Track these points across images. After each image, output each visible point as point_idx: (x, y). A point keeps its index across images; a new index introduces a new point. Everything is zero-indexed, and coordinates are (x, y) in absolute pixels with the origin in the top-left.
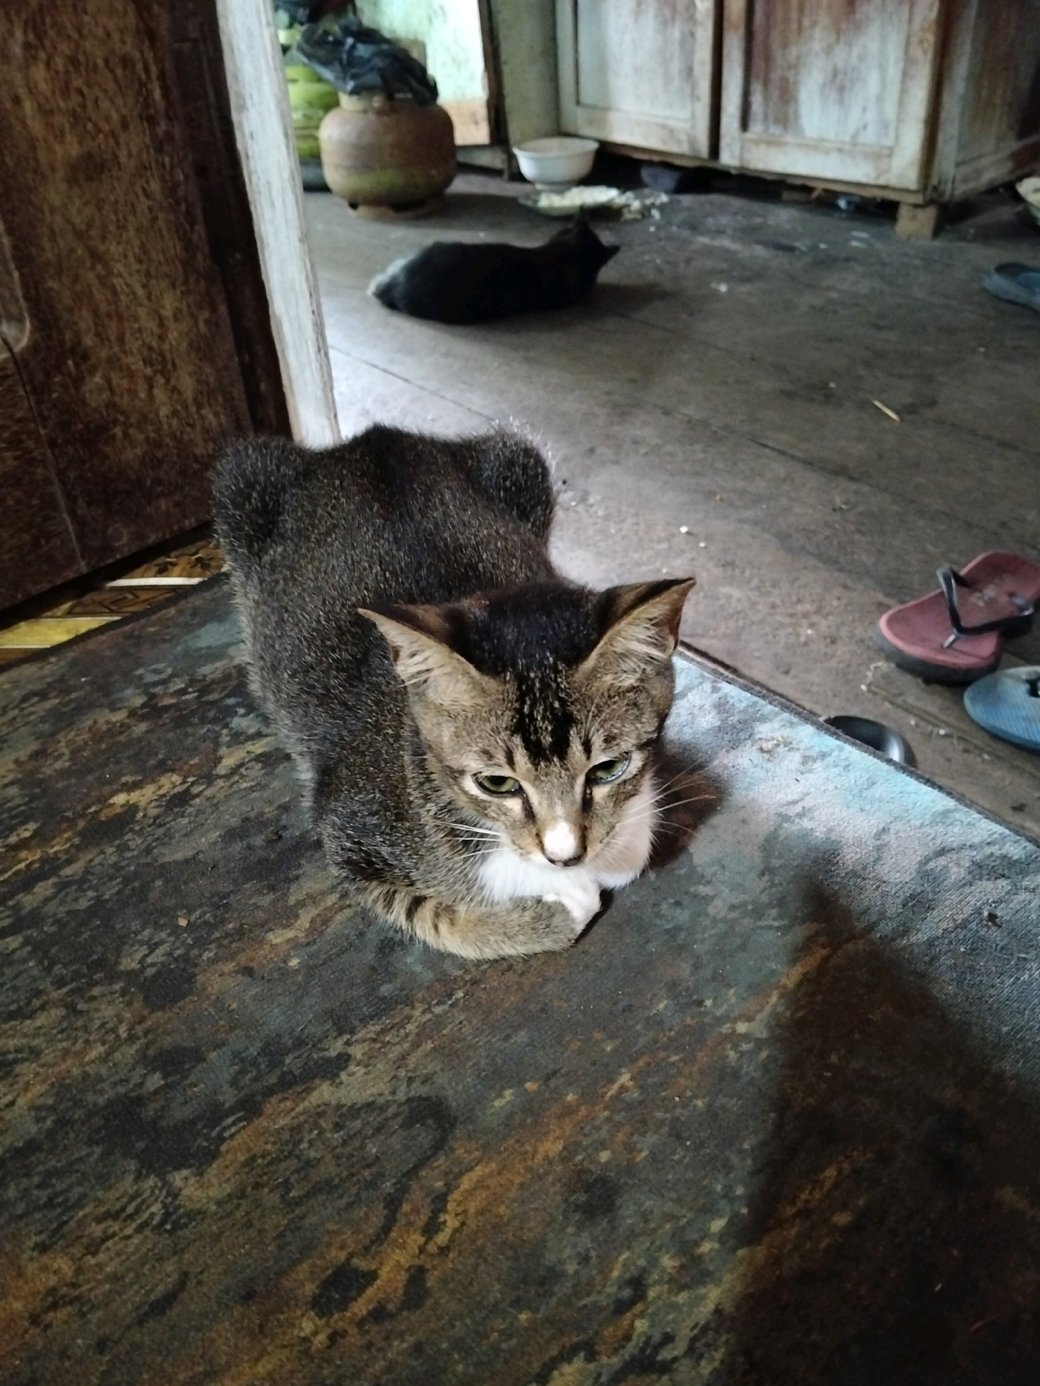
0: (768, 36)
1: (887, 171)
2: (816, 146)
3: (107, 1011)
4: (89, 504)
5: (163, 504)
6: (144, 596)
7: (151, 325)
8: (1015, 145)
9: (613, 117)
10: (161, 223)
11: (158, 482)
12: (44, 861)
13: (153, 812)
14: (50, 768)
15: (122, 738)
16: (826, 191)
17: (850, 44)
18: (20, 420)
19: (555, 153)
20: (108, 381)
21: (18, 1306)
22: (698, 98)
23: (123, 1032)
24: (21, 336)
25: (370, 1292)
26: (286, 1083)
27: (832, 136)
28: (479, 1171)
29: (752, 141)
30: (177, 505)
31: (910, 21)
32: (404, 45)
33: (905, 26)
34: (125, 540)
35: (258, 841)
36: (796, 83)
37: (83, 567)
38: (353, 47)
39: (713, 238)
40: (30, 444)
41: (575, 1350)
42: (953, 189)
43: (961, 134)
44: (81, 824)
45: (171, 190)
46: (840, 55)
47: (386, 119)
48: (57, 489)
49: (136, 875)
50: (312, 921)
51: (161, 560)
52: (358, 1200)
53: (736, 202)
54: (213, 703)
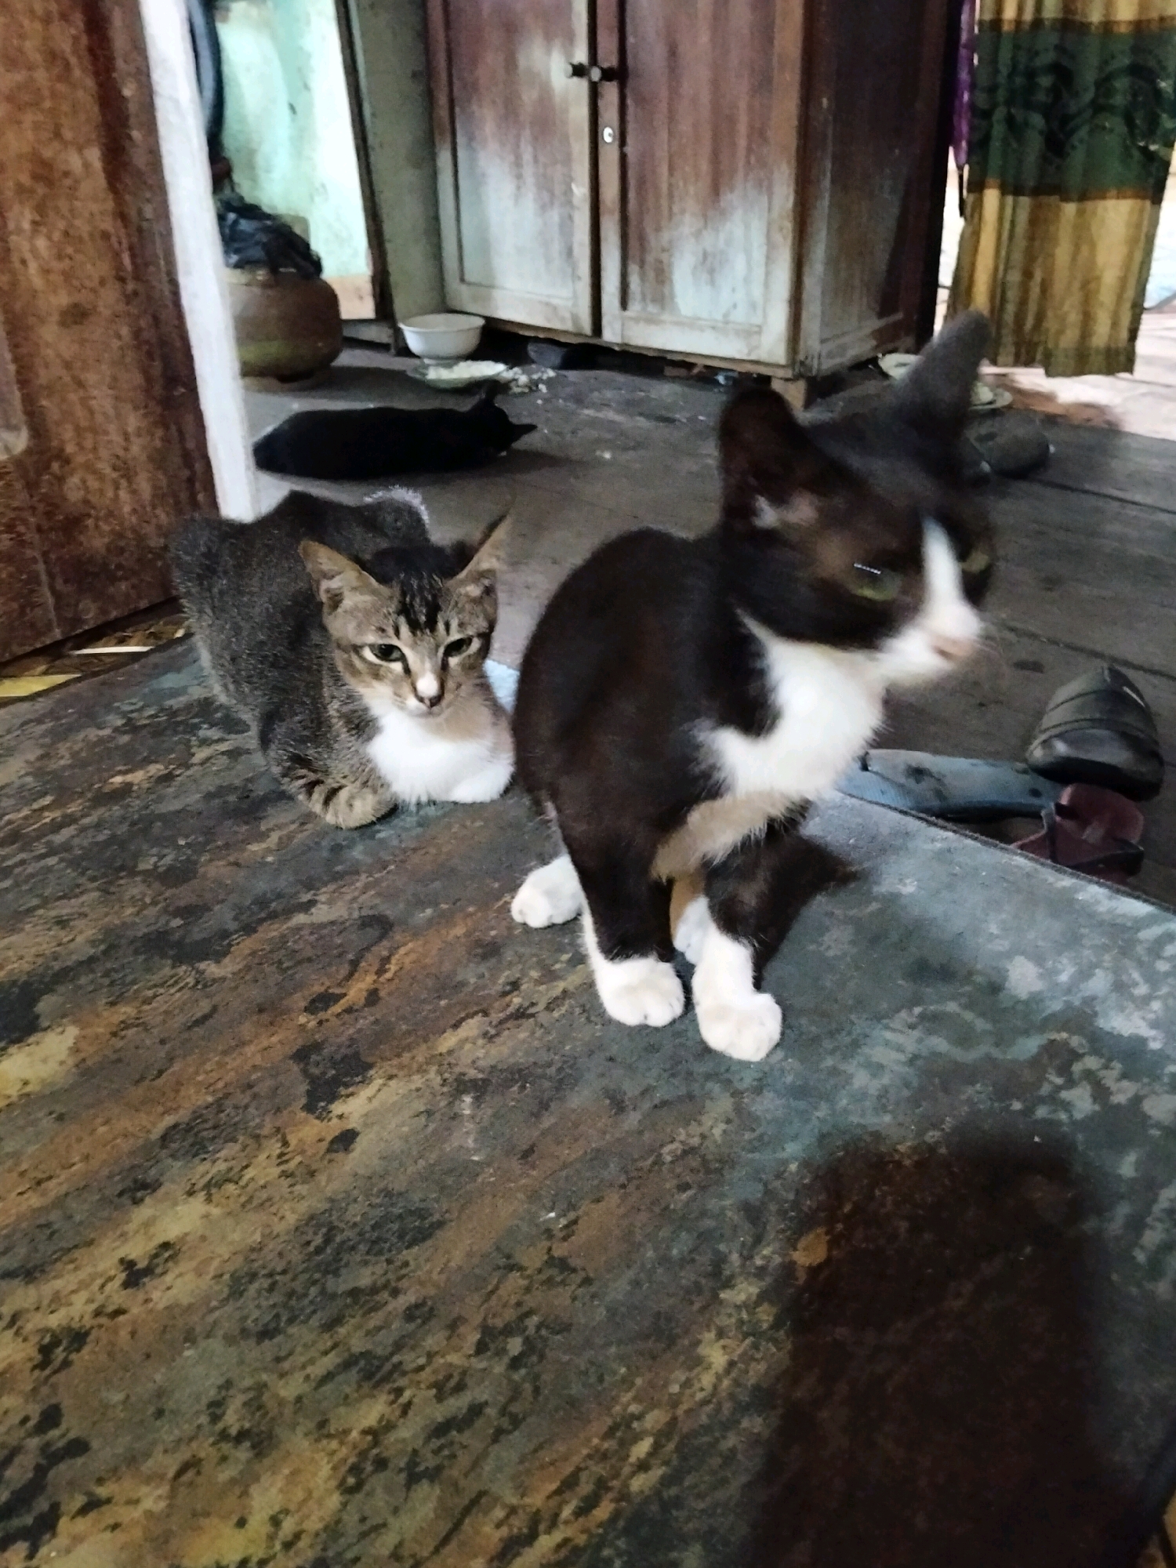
0: (641, 222)
1: (757, 347)
2: (692, 324)
3: (135, 891)
4: (66, 581)
5: (124, 586)
6: (108, 660)
7: (116, 438)
8: (876, 324)
9: (497, 294)
10: (128, 360)
11: (119, 567)
12: (65, 816)
13: (146, 785)
14: (53, 765)
15: (111, 745)
16: (707, 367)
17: (717, 230)
18: (15, 509)
19: (442, 329)
20: (84, 481)
21: (101, 1030)
22: (579, 278)
23: (148, 900)
24: (20, 441)
25: (342, 1001)
26: (273, 916)
27: (704, 315)
28: (410, 945)
29: (631, 319)
30: (133, 587)
31: (770, 210)
32: (288, 221)
33: (766, 214)
34: (91, 615)
35: (232, 798)
36: (670, 265)
37: (57, 634)
38: (236, 222)
39: (599, 410)
40: (21, 529)
41: (476, 1013)
42: (820, 364)
43: (823, 313)
44: (89, 795)
45: (137, 334)
46: (708, 240)
47: (270, 292)
48: (41, 567)
49: (140, 820)
50: (280, 838)
51: (119, 634)
52: (330, 964)
53: (620, 378)
54: (181, 722)
